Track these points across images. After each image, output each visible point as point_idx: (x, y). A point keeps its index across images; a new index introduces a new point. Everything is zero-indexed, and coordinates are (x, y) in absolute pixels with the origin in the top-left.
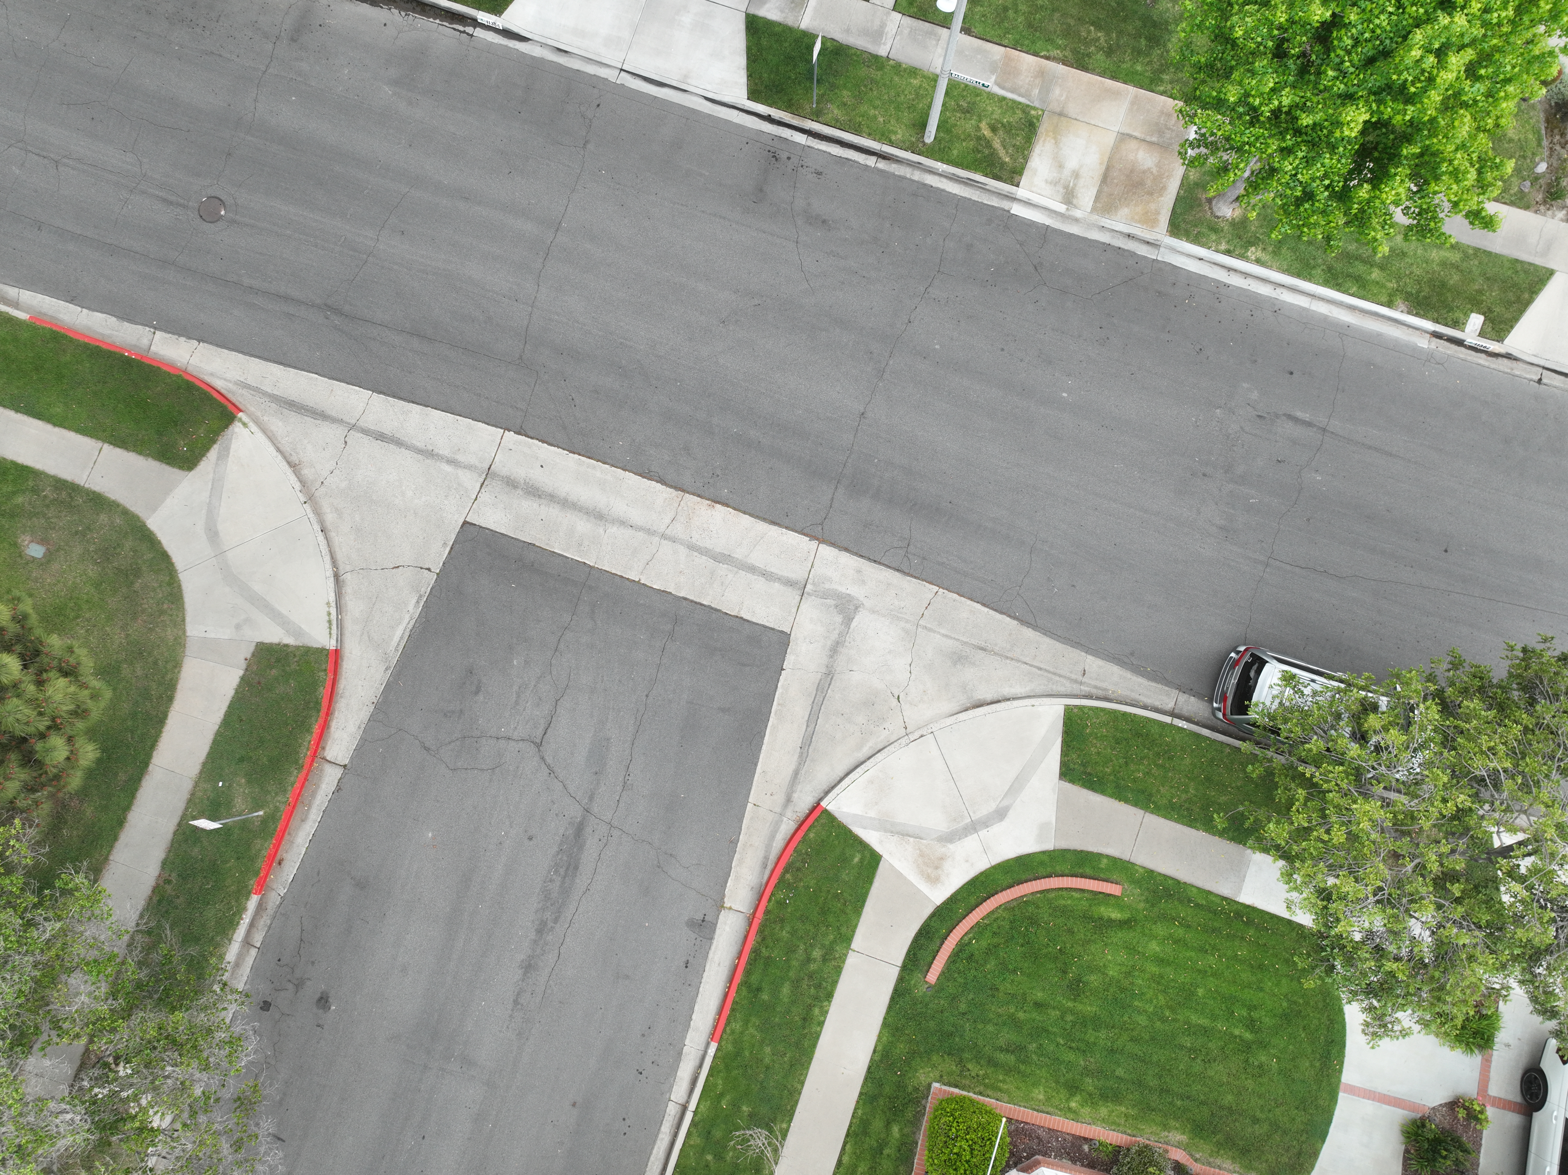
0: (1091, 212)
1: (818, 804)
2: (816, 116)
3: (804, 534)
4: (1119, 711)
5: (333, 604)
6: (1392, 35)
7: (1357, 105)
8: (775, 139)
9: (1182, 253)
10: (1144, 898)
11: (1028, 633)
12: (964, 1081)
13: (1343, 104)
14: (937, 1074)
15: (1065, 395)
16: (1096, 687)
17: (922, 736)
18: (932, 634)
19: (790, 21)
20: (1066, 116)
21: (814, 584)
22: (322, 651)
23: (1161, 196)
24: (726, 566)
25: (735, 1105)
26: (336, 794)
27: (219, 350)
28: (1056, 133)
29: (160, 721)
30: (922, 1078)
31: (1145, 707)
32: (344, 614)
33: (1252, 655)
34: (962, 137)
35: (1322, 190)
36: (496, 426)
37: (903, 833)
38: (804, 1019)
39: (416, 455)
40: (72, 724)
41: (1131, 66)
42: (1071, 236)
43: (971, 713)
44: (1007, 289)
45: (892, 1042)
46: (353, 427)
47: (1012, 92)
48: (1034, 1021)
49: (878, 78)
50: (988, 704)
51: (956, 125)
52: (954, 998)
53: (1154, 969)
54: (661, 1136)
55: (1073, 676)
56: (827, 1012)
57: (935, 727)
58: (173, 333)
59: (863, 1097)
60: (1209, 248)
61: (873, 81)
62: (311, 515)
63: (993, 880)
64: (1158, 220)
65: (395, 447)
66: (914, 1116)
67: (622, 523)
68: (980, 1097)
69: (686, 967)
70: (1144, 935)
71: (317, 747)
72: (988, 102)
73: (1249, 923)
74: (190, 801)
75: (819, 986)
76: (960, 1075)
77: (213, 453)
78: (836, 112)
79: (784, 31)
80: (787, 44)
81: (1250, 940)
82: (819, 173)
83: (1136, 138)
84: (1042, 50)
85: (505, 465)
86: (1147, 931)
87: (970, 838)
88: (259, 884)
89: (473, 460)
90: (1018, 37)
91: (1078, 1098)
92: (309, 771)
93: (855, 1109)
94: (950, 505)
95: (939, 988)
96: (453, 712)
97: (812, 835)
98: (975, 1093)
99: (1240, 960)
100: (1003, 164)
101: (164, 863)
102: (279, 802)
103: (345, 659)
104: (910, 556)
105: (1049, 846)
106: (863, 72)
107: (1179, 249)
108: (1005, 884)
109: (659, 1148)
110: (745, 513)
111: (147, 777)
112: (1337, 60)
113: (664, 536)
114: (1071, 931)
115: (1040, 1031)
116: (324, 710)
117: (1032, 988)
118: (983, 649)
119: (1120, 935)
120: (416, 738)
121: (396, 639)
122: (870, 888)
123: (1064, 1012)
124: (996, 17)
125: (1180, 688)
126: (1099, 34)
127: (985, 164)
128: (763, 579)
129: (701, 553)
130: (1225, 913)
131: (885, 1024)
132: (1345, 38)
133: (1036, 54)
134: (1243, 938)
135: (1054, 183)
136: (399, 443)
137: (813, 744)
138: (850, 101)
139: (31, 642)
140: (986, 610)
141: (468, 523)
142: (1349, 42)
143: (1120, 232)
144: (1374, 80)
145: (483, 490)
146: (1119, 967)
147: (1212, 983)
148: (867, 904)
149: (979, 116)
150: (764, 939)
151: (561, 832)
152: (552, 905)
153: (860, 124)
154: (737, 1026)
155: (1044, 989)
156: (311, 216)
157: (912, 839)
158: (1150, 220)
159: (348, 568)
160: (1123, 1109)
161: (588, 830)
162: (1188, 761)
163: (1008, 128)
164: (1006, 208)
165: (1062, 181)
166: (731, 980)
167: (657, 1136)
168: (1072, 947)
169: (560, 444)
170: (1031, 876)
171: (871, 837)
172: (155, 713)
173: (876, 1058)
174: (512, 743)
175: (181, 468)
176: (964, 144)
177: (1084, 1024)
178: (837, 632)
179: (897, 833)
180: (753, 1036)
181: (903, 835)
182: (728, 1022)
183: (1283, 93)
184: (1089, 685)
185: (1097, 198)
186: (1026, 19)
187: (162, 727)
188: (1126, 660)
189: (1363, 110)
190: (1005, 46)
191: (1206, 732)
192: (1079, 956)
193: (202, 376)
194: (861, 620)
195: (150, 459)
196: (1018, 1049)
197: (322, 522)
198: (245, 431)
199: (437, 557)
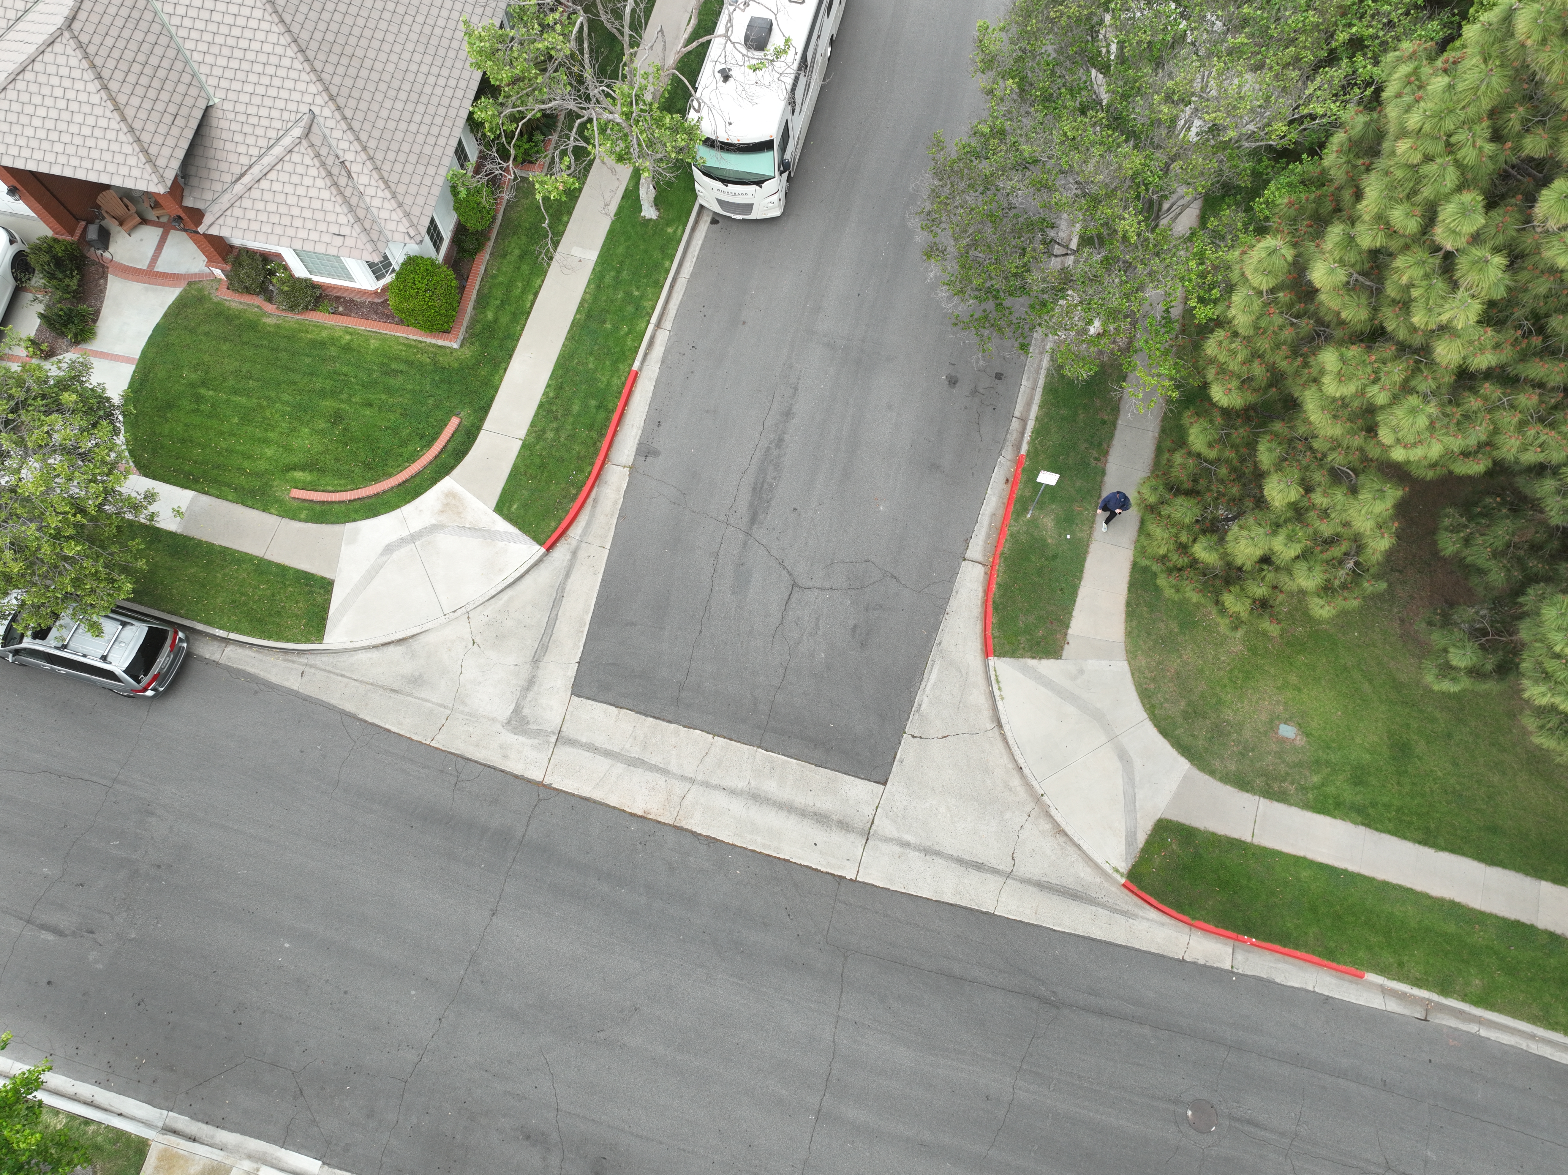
0: (232, 1167)
1: (548, 550)
3: (556, 789)
4: (274, 640)
5: (997, 698)
9: (140, 1120)
10: (273, 488)
11: (349, 707)
12: (433, 349)
14: (455, 354)
15: (287, 945)
16: (293, 662)
17: (454, 611)
18: (439, 701)
21: (548, 743)
22: (1000, 655)
24: (632, 755)
25: (616, 328)
26: (968, 537)
29: (1133, 585)
30: (467, 351)
31: (251, 645)
32: (987, 690)
33: (139, 682)
36: (864, 883)
37: (475, 530)
38: (561, 388)
39: (942, 849)
42: (258, 1137)
43: (409, 633)
44: (334, 1064)
45: (491, 376)
46: (1009, 875)
48: (373, 393)
50: (393, 641)
52: (438, 407)
53: (271, 435)
54: (676, 307)
55: (313, 670)
56: (543, 394)
57: (442, 620)
58: (1212, 967)
59: (516, 338)
60: (108, 1127)
62: (1034, 783)
63: (400, 496)
64: (158, 1159)
65: (964, 856)
66: (474, 325)
67: (733, 792)
68: (420, 338)
69: (659, 422)
70: (276, 461)
71: (991, 573)
73: (187, 475)
75: (549, 411)
76: (436, 353)
77: (1141, 838)
81: (189, 461)
85: (852, 844)
86: (274, 463)
87: (417, 529)
88: (1021, 464)
89: (885, 847)
91: (343, 342)
92: (995, 553)
93: (523, 329)
94: (413, 824)
95: (449, 414)
96: (874, 609)
97: (553, 524)
98: (424, 341)
99: (199, 445)
101: (1103, 473)
102: (1016, 526)
103: (979, 651)
104: (455, 773)
105: (349, 526)
107: (142, 1124)
108: (389, 494)
110: (614, 808)
113: (693, 781)
114: (337, 460)
115: (370, 385)
116: (990, 603)
117: (373, 416)
118: (393, 690)
119: (296, 460)
120: (905, 586)
121: (935, 671)
122: (505, 486)
123: (349, 400)
125: (217, 664)
128: (596, 744)
129: (656, 766)
130: (206, 481)
131: (496, 389)
136: (960, 861)
137: (552, 600)
140: (387, 726)
141: (882, 783)
143: (203, 1143)
145: (871, 817)
146: (300, 434)
147: (226, 427)
148: (508, 474)
150: (594, 444)
151: (769, 517)
152: (773, 460)
154: (616, 381)
155: (364, 416)
156: (1090, 1114)
157: (467, 525)
158: (169, 1159)
159: (990, 734)
160: (309, 336)
161: (746, 519)
162: (219, 601)
164: (326, 1167)
166: (622, 413)
167: (679, 306)
168: (337, 448)
169: (799, 868)
170: (366, 501)
171: (502, 525)
172: (1139, 591)
173: (504, 364)
174: (819, 585)
175: (1169, 821)
177: (333, 392)
178: (528, 699)
179: (479, 529)
180: (603, 374)
181: (475, 528)
182: (623, 384)
184: (299, 662)
187: (1130, 581)
188: (262, 687)
191: (200, 627)
192: (331, 441)
193: (1173, 922)
194: (505, 711)
195: (1202, 828)
196: (387, 372)
197: (1023, 776)
198: (1114, 863)
199: (907, 750)
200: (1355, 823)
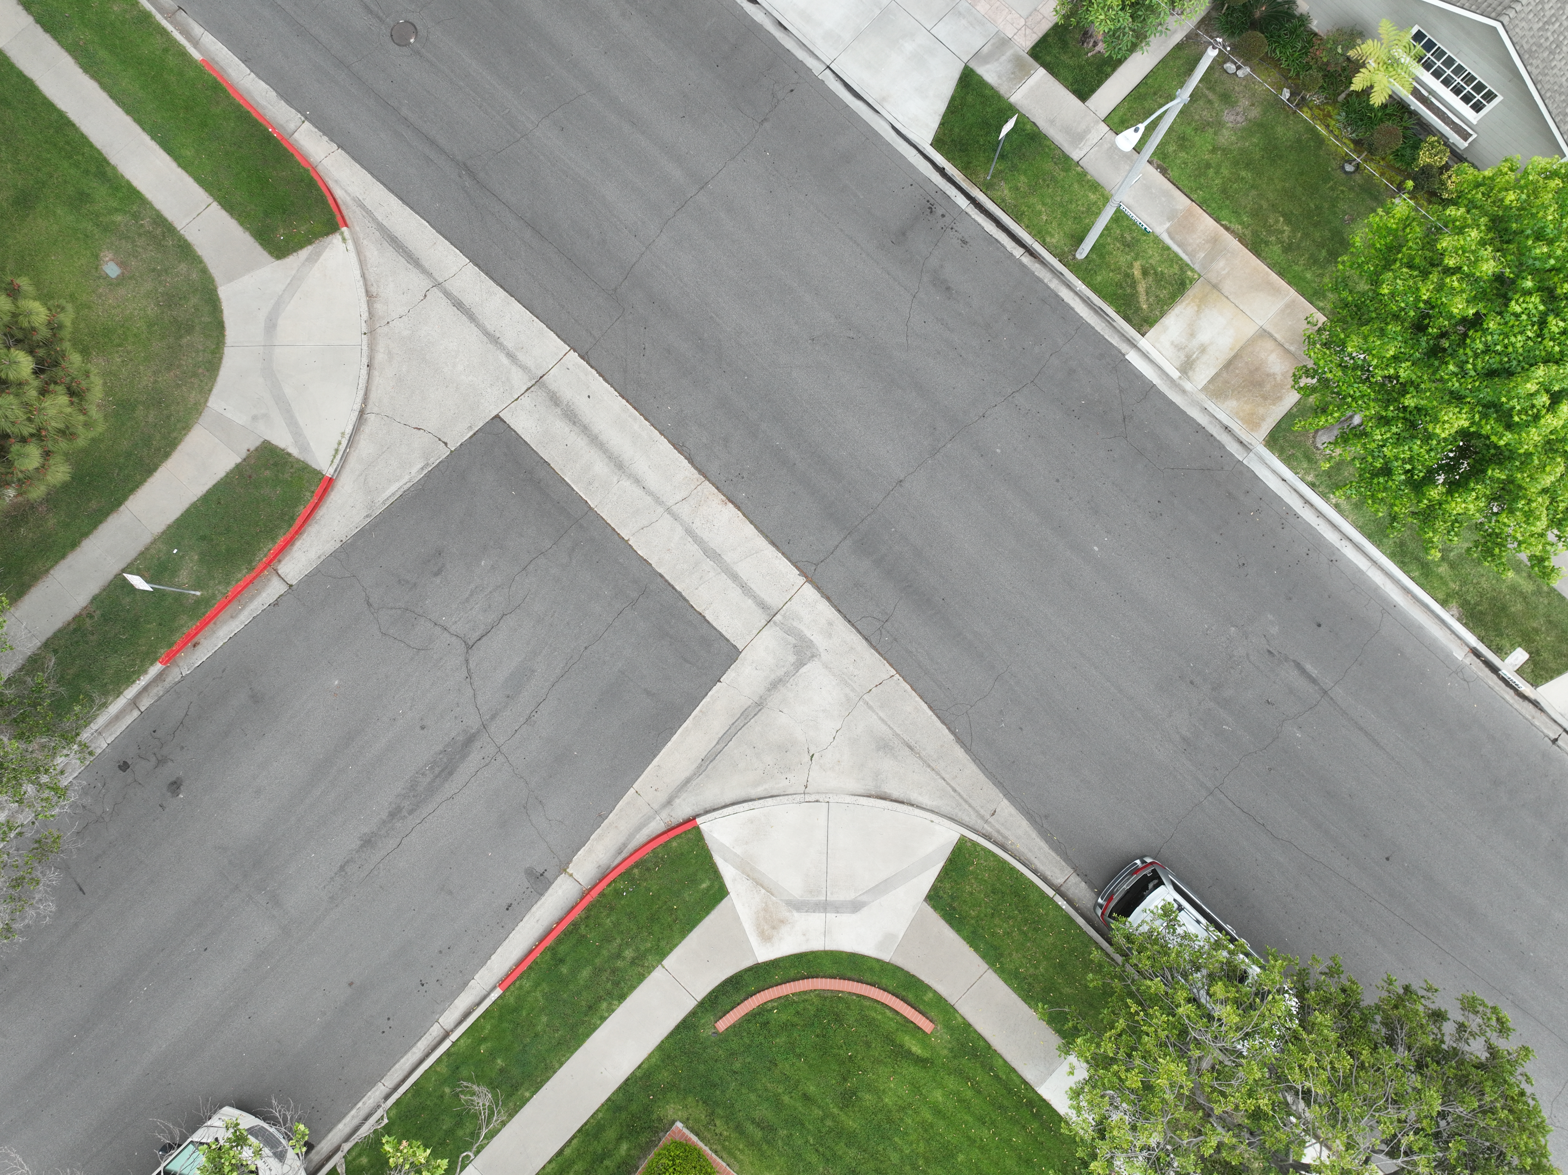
0: (1201, 390)
1: (694, 818)
2: (986, 188)
3: (797, 567)
4: (1009, 864)
5: (347, 437)
6: (1521, 358)
7: (1461, 409)
8: (939, 192)
9: (1269, 467)
10: (950, 1046)
11: (959, 752)
12: (706, 1133)
13: (1449, 403)
14: (685, 1115)
15: (1096, 548)
16: (998, 832)
17: (817, 801)
18: (871, 712)
19: (1003, 90)
20: (1219, 291)
21: (784, 616)
22: (318, 473)
23: (1274, 404)
24: (712, 563)
25: (492, 1054)
26: (272, 607)
27: (353, 162)
28: (1202, 302)
29: (149, 470)
30: (670, 1112)
31: (1035, 872)
32: (352, 449)
33: (1154, 871)
34: (1112, 267)
35: (1401, 472)
36: (565, 342)
37: (758, 881)
38: (590, 1007)
39: (482, 336)
40: (56, 441)
41: (1302, 271)
42: (1171, 403)
43: (872, 801)
44: (1088, 426)
45: (659, 1066)
46: (438, 285)
47: (1179, 246)
48: (795, 1109)
49: (1059, 178)
50: (892, 800)
51: (1112, 253)
52: (733, 1054)
53: (928, 1116)
54: (414, 1049)
55: (982, 812)
56: (613, 1011)
57: (833, 799)
58: (320, 130)
59: (610, 1103)
60: (1296, 473)
61: (1053, 179)
62: (365, 348)
63: (819, 964)
64: (1260, 426)
65: (467, 320)
66: (647, 1143)
67: (637, 481)
68: (714, 1155)
69: (507, 909)
70: (934, 1080)
71: (275, 557)
72: (1152, 245)
73: (1037, 1116)
74: (142, 554)
75: (616, 984)
76: (705, 1126)
77: (304, 253)
78: (1006, 192)
79: (992, 96)
80: (989, 110)
81: (1030, 1132)
82: (964, 242)
83: (1275, 340)
84: (1225, 219)
85: (557, 380)
86: (938, 1078)
87: (817, 915)
88: (168, 655)
89: (530, 363)
90: (1208, 196)
92: (257, 576)
93: (598, 1111)
94: (941, 602)
95: (723, 1038)
96: (408, 582)
97: (674, 844)
98: (711, 1149)
99: (1012, 1146)
100: (1138, 309)
101: (95, 598)
102: (219, 591)
103: (336, 490)
104: (883, 631)
105: (886, 957)
106: (1048, 166)
107: (1268, 462)
108: (829, 972)
109: (408, 1060)
110: (751, 522)
111: (115, 515)
112: (1464, 358)
113: (668, 510)
114: (868, 1045)
115: (796, 1122)
116: (295, 527)
117: (808, 1079)
118: (911, 748)
119: (911, 1069)
120: (364, 590)
121: (388, 493)
122: (705, 917)
124: (1196, 169)
125: (1076, 870)
126: (1285, 228)
127: (1122, 301)
128: (740, 591)
129: (695, 541)
130: (1019, 1096)
131: (660, 1047)
132: (1478, 341)
133: (1217, 220)
134: (1024, 1127)
135: (1179, 348)
136: (471, 317)
137: (715, 762)
138: (1023, 187)
139: (56, 352)
140: (930, 713)
141: (500, 418)
142: (1480, 346)
143: (1220, 422)
144: (1486, 394)
145: (526, 394)
146: (896, 1099)
147: (975, 1154)
148: (695, 930)
149: (1137, 255)
150: (587, 917)
151: (453, 734)
152: (414, 796)
153: (1023, 213)
154: (527, 984)
155: (818, 1085)
156: (489, 78)
157: (763, 891)
158: (1252, 422)
159: (375, 410)
161: (477, 744)
162: (1051, 940)
163: (1159, 278)
164: (1123, 351)
165: (1187, 349)
166: (541, 940)
167: (411, 1048)
168: (863, 1059)
169: (614, 384)
170: (856, 977)
171: (727, 872)
172: (148, 461)
173: (638, 1074)
174: (446, 634)
175: (271, 253)
176: (1111, 274)
177: (839, 1135)
178: (785, 670)
179: (753, 879)
180: (537, 1000)
181: (757, 883)
182: (520, 977)
183: (1403, 365)
184: (992, 826)
185: (1212, 380)
186: (1223, 183)
187: (148, 477)
188: (1038, 819)
189: (1464, 416)
190: (1192, 201)
191: (1080, 921)
192: (865, 1071)
193: (327, 179)
194: (811, 669)
195: (247, 234)
196: (769, 1129)
197: (371, 358)
198: (342, 246)
199: (458, 435)
200: (114, 168)
